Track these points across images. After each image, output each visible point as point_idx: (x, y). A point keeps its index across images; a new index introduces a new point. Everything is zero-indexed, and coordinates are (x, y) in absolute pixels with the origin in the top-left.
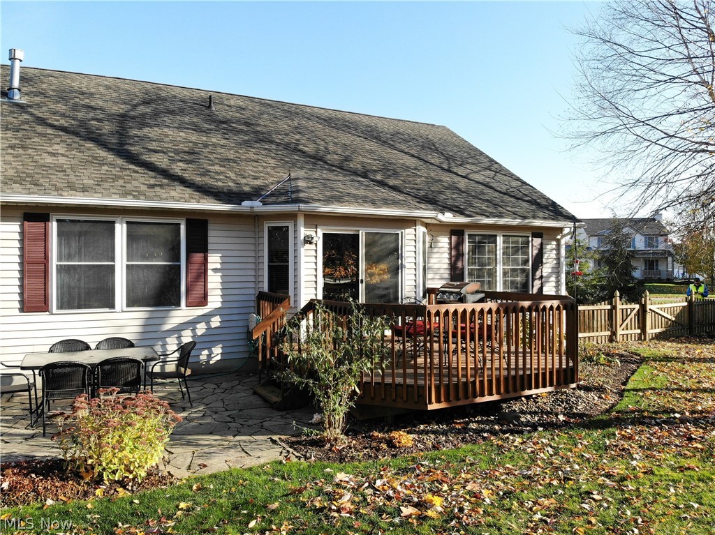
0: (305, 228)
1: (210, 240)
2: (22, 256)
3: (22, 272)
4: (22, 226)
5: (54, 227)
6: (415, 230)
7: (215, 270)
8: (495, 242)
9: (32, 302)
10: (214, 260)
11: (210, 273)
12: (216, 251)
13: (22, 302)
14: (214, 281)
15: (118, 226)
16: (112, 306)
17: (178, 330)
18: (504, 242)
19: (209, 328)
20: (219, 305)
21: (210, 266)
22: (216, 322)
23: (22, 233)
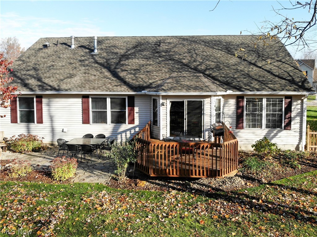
0: (162, 99)
1: (135, 103)
2: (82, 108)
3: (82, 112)
4: (82, 100)
5: (90, 100)
6: (211, 99)
7: (137, 113)
8: (262, 101)
9: (86, 121)
10: (136, 109)
11: (135, 113)
12: (137, 106)
13: (83, 121)
14: (136, 116)
15: (108, 99)
16: (107, 123)
17: (125, 131)
18: (267, 101)
19: (135, 131)
20: (138, 124)
21: (135, 111)
22: (137, 129)
23: (82, 102)
